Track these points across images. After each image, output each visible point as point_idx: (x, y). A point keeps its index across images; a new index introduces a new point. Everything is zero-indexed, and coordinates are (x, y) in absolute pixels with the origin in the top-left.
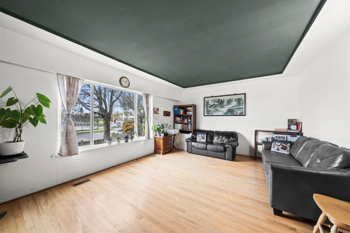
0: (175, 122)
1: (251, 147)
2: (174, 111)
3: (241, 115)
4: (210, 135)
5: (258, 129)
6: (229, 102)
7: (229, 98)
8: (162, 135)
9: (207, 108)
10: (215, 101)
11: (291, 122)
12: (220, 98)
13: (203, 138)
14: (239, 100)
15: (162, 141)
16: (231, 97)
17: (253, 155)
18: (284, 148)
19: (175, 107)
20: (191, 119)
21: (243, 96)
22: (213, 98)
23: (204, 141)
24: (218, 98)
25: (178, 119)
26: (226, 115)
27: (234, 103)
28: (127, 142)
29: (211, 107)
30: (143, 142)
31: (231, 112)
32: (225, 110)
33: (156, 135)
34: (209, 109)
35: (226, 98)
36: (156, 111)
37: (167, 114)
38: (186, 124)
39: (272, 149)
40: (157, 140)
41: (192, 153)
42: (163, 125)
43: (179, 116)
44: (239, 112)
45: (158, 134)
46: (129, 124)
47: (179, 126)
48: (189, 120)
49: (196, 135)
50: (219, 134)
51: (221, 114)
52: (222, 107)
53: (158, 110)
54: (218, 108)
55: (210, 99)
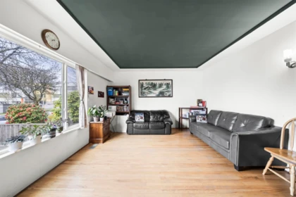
0: (109, 104)
1: (176, 121)
2: (107, 92)
3: (169, 96)
4: (146, 114)
5: (181, 107)
6: (161, 85)
7: (160, 82)
8: (102, 119)
9: (142, 90)
10: (149, 84)
11: (200, 101)
12: (153, 82)
13: (142, 118)
14: (168, 84)
15: (101, 127)
16: (162, 82)
17: (178, 126)
18: (204, 119)
19: (108, 87)
20: (126, 100)
21: (170, 82)
22: (147, 82)
23: (143, 120)
24: (151, 82)
25: (111, 100)
26: (158, 96)
27: (164, 87)
28: (53, 136)
29: (145, 89)
30: (76, 133)
31: (162, 94)
32: (157, 92)
33: (93, 120)
34: (144, 91)
35: (158, 82)
36: (91, 91)
37: (101, 95)
38: (121, 105)
39: (198, 121)
40: (94, 126)
41: (133, 134)
42: (100, 108)
43: (113, 97)
44: (168, 94)
45: (95, 119)
46: (21, 109)
47: (114, 108)
48: (126, 102)
49: (134, 116)
50: (154, 113)
51: (154, 95)
52: (155, 90)
53: (93, 89)
54: (152, 91)
55: (144, 82)
